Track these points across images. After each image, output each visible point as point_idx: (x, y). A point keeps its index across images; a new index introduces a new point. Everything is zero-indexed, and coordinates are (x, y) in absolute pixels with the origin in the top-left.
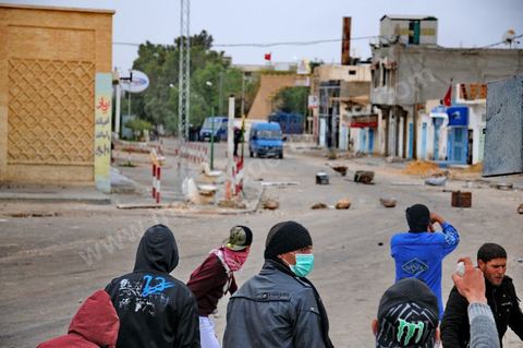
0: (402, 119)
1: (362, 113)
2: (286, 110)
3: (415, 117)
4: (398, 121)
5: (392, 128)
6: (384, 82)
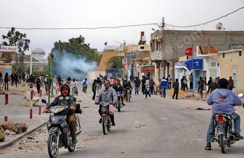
1: (147, 65)
2: (114, 67)
3: (173, 66)
4: (165, 68)
6: (157, 49)
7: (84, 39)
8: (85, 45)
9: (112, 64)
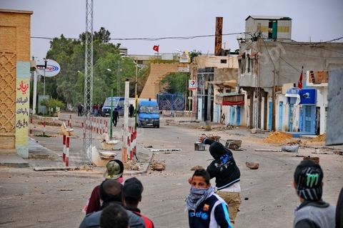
0: (263, 98)
1: (231, 94)
2: (171, 91)
3: (274, 97)
4: (260, 100)
6: (249, 69)
7: (108, 33)
8: (112, 45)
9: (166, 85)
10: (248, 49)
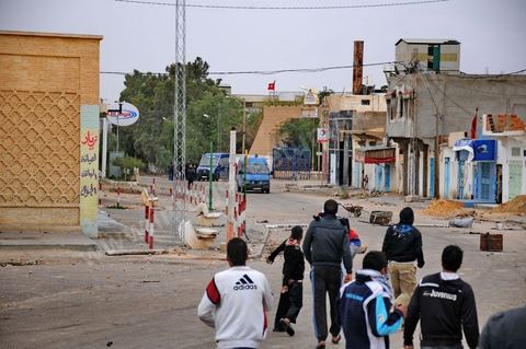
0: (421, 153)
1: (377, 147)
2: (293, 144)
3: (437, 152)
5: (411, 163)
7: (206, 66)
9: (286, 136)
10: (400, 86)
